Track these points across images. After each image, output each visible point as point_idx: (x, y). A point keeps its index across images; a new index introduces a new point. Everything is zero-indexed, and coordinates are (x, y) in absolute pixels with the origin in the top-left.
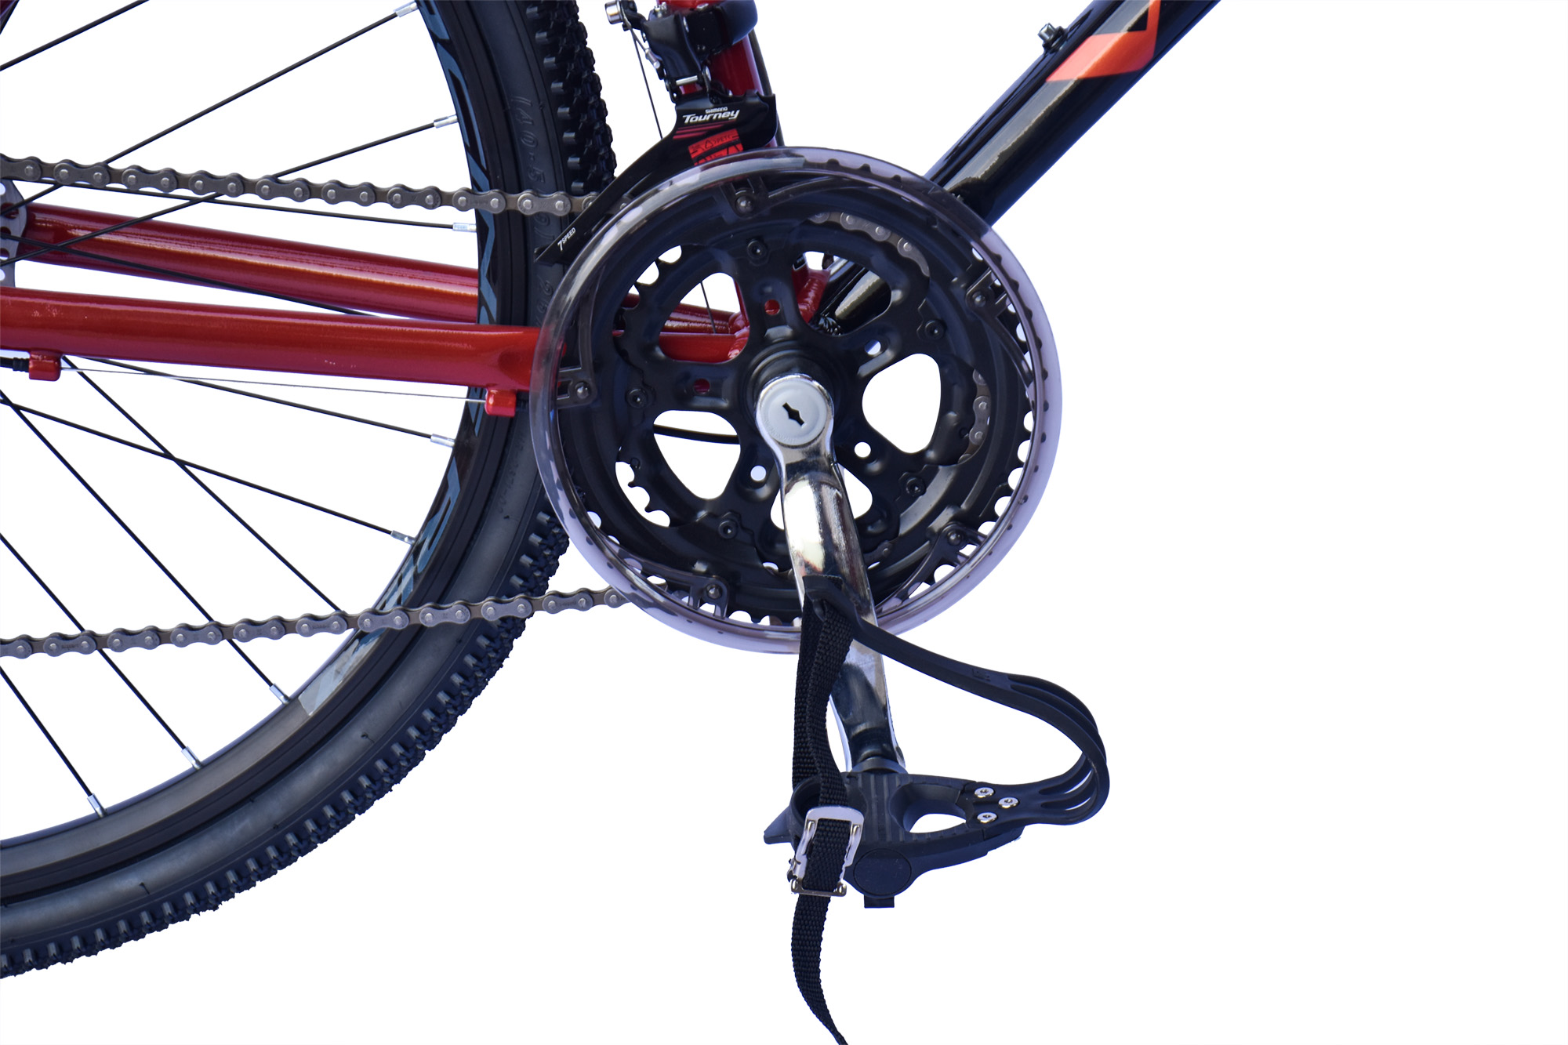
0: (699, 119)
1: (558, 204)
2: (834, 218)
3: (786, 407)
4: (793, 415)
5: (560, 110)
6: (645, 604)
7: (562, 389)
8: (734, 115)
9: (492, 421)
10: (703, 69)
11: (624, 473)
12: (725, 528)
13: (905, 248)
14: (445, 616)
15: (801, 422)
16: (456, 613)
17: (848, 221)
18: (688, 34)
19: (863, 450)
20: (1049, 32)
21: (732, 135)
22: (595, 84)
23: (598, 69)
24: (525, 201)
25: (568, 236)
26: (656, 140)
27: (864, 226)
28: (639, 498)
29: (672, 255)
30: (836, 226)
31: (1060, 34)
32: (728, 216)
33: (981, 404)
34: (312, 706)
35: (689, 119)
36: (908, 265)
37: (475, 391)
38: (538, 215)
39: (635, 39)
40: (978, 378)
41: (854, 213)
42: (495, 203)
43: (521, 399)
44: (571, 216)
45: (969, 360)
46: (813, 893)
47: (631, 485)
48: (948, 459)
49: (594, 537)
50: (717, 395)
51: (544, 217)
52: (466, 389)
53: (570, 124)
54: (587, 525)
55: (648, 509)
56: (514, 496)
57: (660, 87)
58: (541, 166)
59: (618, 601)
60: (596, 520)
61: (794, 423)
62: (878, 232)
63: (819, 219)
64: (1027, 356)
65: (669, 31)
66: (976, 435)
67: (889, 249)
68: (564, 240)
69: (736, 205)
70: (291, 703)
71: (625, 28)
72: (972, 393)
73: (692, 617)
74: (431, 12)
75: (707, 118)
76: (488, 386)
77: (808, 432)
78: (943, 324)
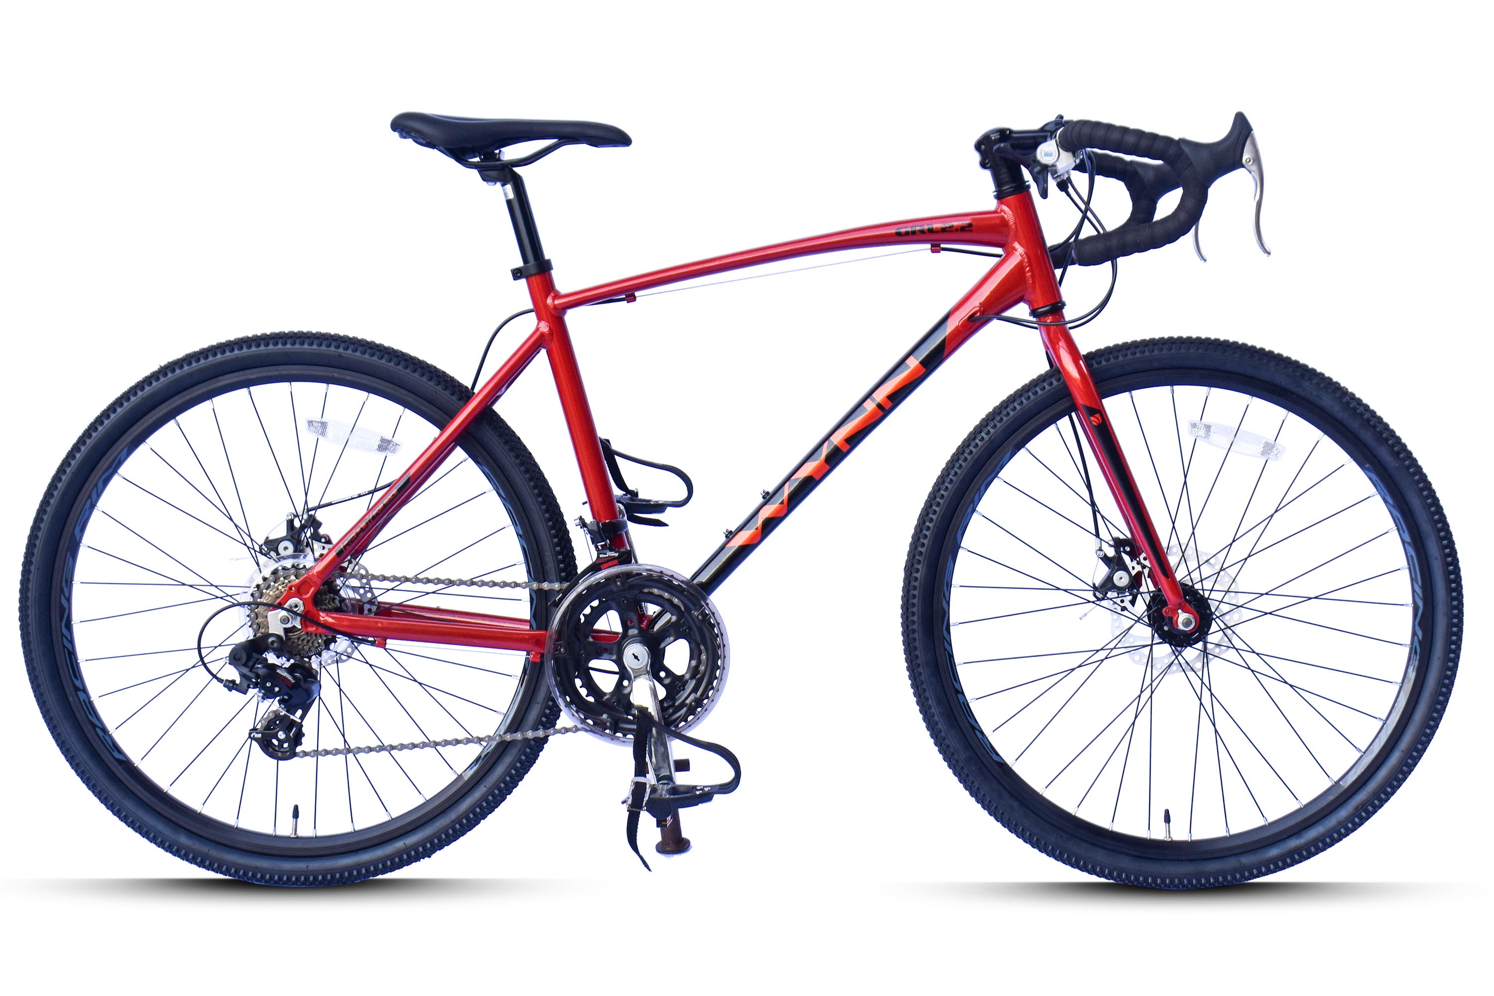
0: (605, 556)
1: (556, 586)
2: (651, 591)
3: (633, 654)
4: (636, 657)
5: (559, 557)
6: (586, 731)
7: (556, 649)
8: (617, 555)
9: (534, 663)
10: (606, 540)
11: (578, 682)
12: (614, 703)
13: (676, 601)
14: (514, 737)
15: (639, 660)
16: (518, 736)
17: (656, 591)
18: (602, 528)
19: (662, 674)
20: (727, 531)
21: (616, 562)
22: (572, 550)
23: (573, 544)
24: (546, 586)
25: (559, 596)
26: (591, 563)
27: (661, 593)
28: (583, 692)
29: (595, 603)
30: (652, 593)
31: (731, 532)
32: (614, 588)
33: (704, 657)
34: (466, 777)
35: (601, 556)
36: (676, 607)
37: (528, 654)
38: (550, 590)
39: (584, 531)
40: (702, 647)
41: (658, 588)
42: (535, 586)
43: (542, 655)
44: (561, 590)
45: (699, 640)
46: (634, 809)
47: (581, 687)
48: (692, 678)
49: (568, 705)
50: (611, 654)
51: (551, 591)
52: (526, 652)
53: (561, 562)
54: (565, 700)
55: (587, 696)
56: (541, 695)
57: (592, 547)
58: (552, 575)
59: (577, 729)
60: (568, 699)
61: (636, 660)
62: (666, 595)
63: (646, 590)
64: (718, 639)
65: (595, 528)
66: (702, 668)
67: (670, 601)
68: (558, 598)
69: (616, 584)
70: (460, 777)
71: (581, 528)
72: (700, 653)
73: (603, 734)
74: (517, 525)
75: (607, 555)
76: (532, 651)
77: (641, 664)
78: (690, 628)
